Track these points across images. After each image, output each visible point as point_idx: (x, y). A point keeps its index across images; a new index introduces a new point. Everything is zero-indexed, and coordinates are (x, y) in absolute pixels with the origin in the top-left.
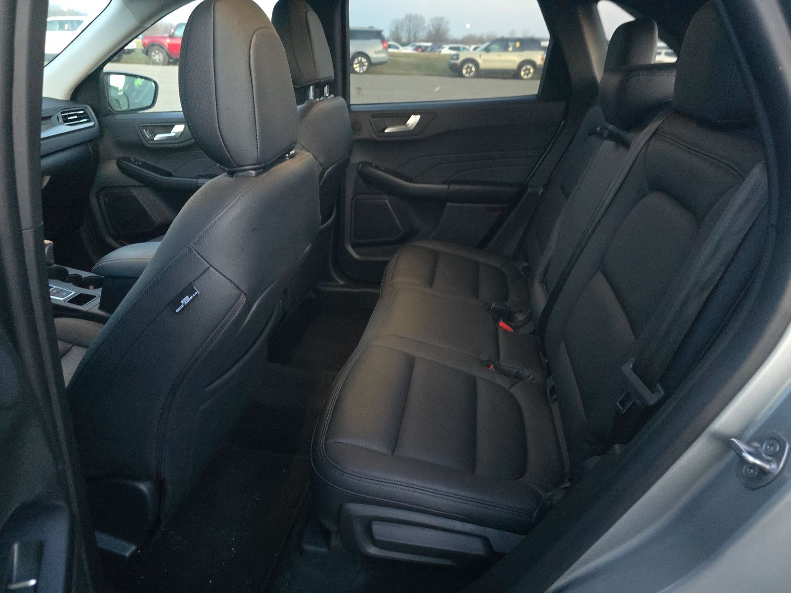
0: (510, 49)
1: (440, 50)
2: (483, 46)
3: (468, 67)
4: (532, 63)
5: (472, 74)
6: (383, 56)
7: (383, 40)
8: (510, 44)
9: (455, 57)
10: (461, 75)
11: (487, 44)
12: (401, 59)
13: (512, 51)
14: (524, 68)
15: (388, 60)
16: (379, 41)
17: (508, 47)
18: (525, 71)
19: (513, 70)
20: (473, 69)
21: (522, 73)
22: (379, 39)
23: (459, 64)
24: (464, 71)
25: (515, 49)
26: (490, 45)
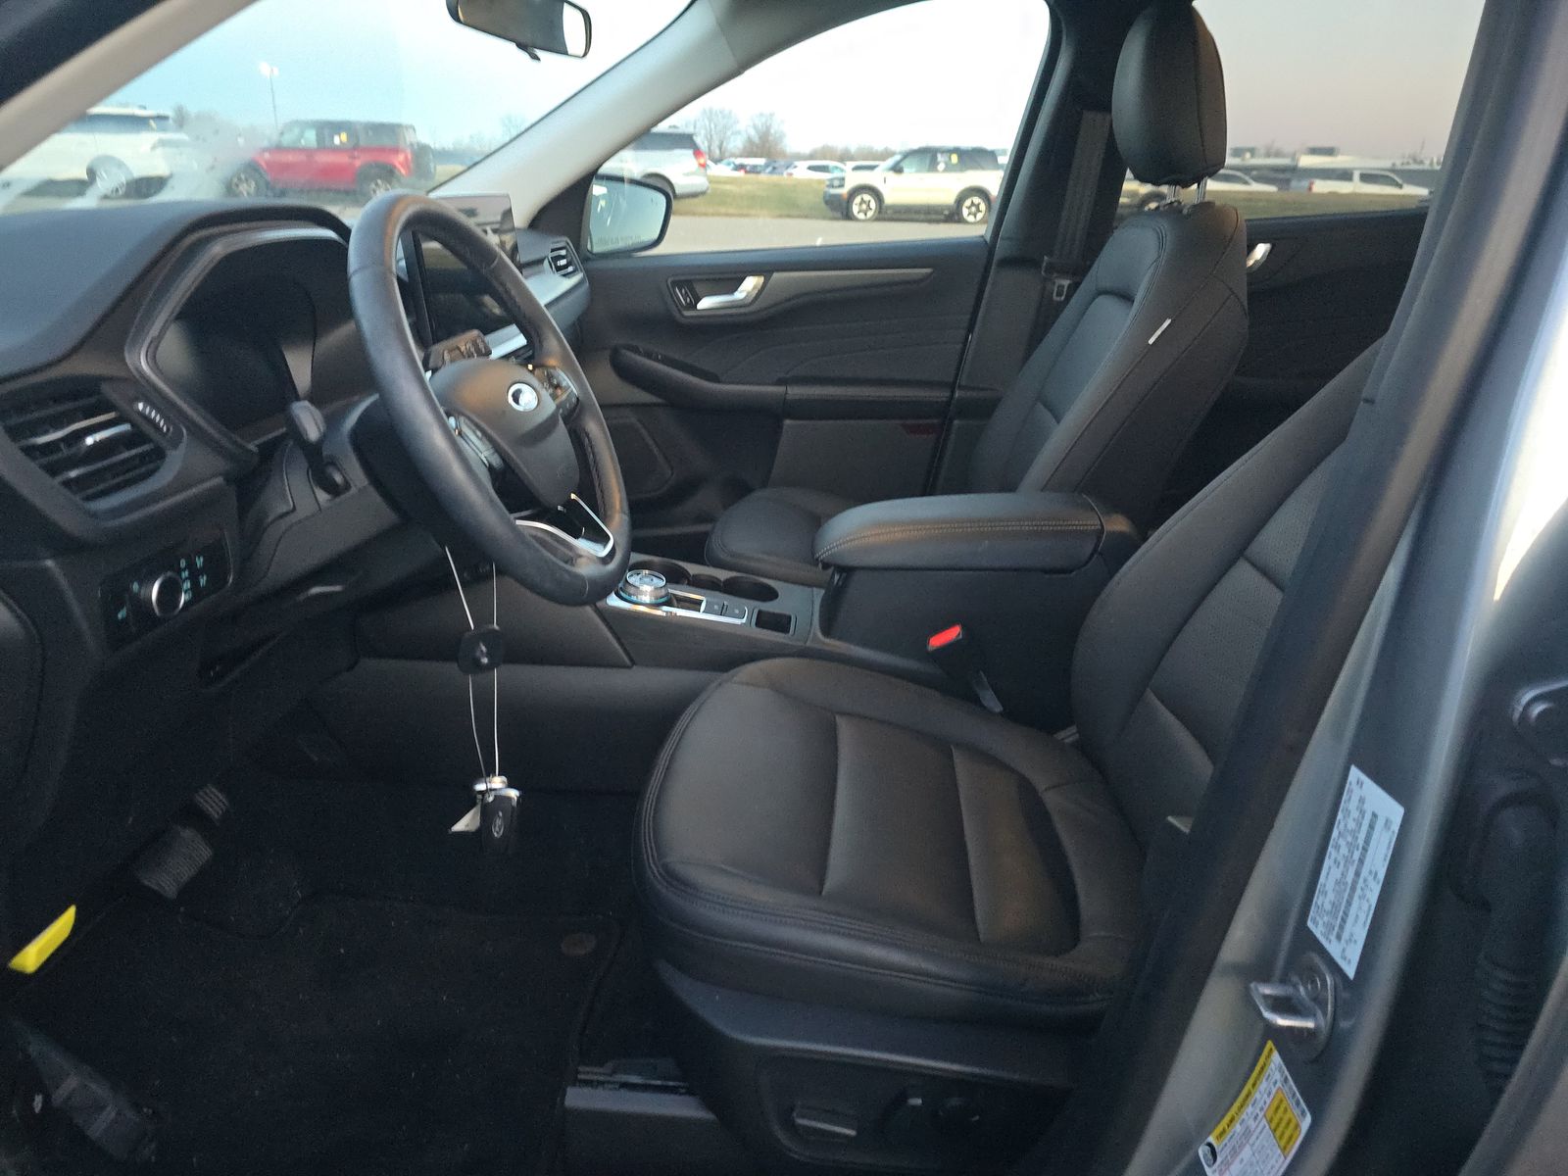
0: (941, 167)
1: (790, 170)
2: (891, 162)
3: (863, 201)
4: (982, 193)
5: (870, 214)
6: (698, 182)
7: (697, 153)
8: (940, 157)
9: (836, 183)
10: (848, 216)
11: (898, 157)
12: (728, 187)
13: (945, 170)
14: (968, 203)
15: (708, 189)
16: (690, 152)
17: (938, 164)
18: (969, 208)
19: (948, 207)
20: (873, 205)
21: (965, 212)
22: (690, 148)
23: (846, 196)
24: (855, 209)
25: (949, 168)
26: (901, 160)
